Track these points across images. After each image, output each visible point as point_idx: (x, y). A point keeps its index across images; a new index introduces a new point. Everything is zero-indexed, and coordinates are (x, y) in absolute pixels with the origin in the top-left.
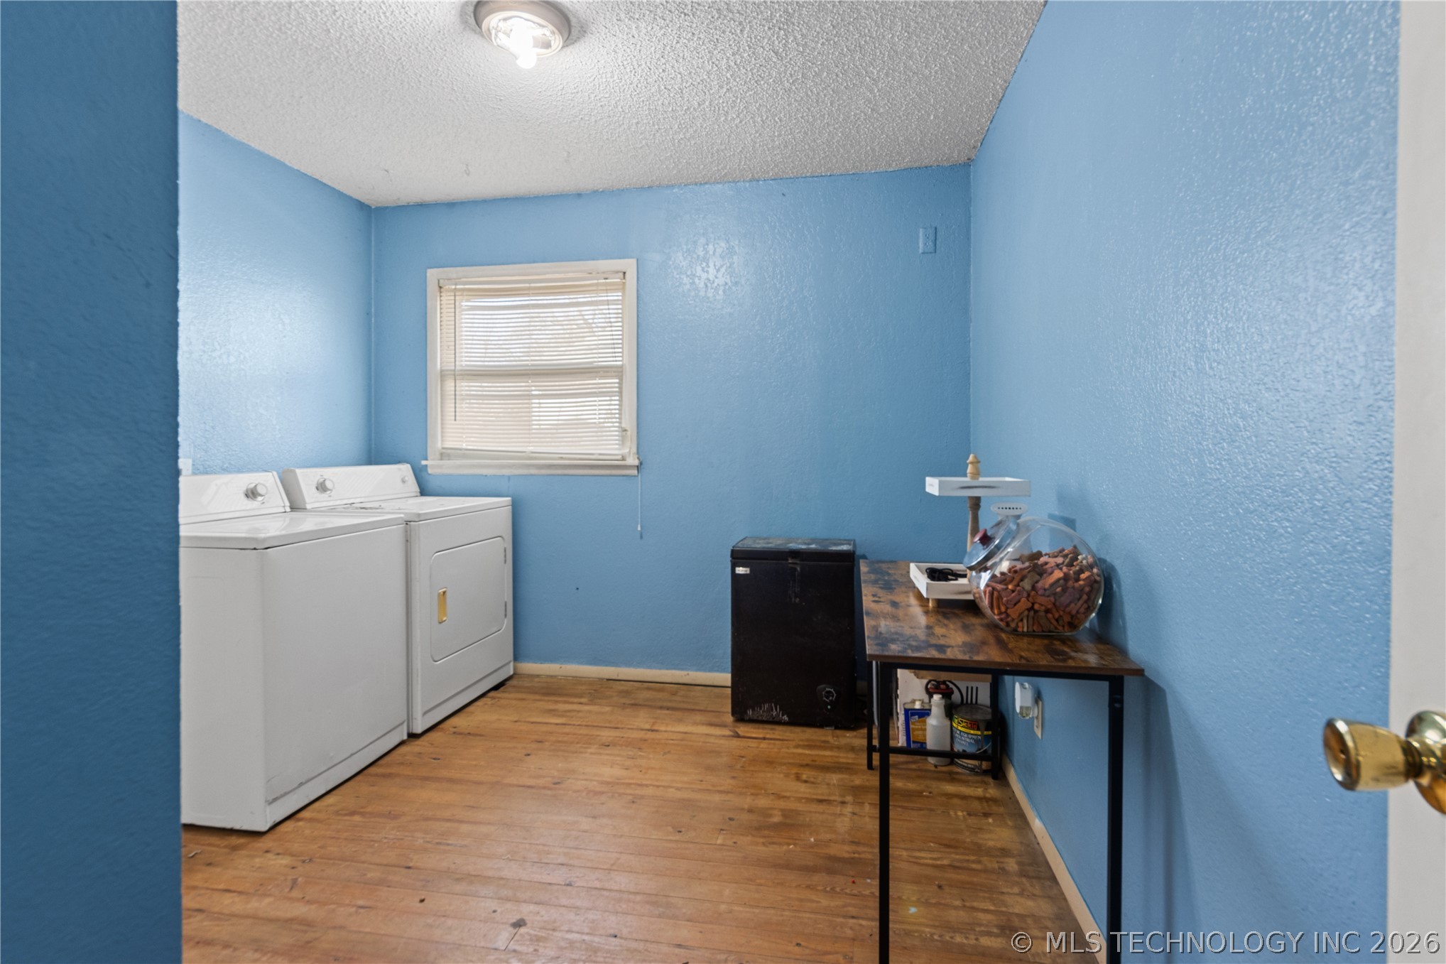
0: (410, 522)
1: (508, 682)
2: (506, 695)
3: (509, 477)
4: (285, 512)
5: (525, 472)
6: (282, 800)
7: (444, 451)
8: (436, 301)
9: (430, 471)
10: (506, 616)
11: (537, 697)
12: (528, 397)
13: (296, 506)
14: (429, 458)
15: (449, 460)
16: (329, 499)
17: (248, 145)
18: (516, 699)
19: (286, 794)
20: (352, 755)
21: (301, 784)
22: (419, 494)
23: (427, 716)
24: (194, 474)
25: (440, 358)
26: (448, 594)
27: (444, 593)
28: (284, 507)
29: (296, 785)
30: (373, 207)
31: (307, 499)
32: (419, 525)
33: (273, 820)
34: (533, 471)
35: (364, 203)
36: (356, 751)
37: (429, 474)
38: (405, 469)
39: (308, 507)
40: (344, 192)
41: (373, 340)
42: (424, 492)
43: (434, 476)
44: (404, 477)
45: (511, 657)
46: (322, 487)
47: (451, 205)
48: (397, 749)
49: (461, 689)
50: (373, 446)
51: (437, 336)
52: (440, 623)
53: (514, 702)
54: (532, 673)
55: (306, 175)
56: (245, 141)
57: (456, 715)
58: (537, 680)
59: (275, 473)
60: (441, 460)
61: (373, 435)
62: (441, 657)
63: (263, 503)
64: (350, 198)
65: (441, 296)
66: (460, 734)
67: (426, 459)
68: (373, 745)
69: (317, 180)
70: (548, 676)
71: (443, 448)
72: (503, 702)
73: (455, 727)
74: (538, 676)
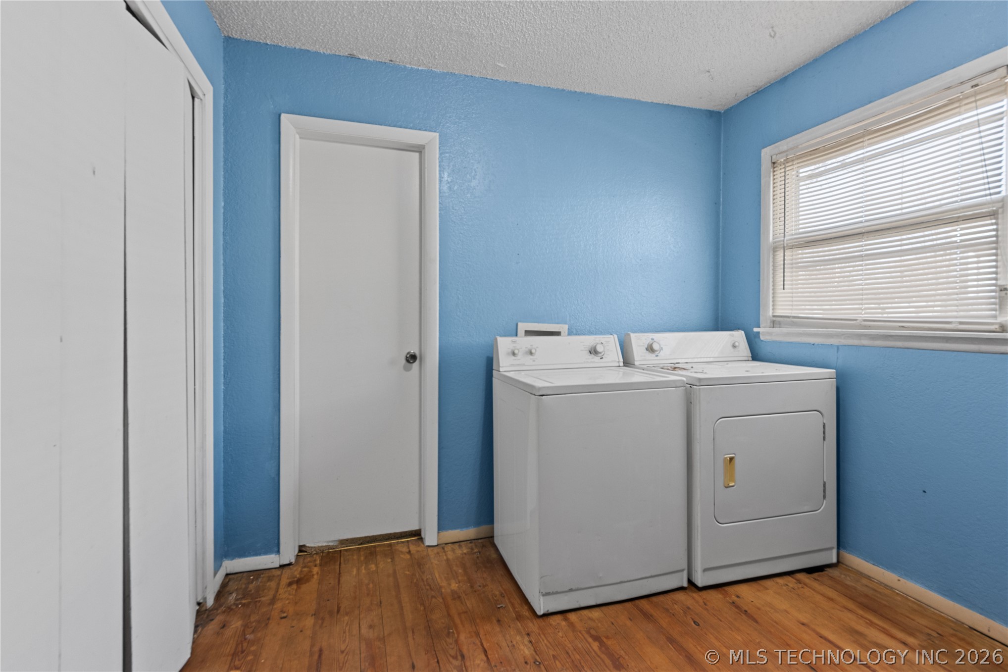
0: (693, 385)
1: (828, 569)
2: (816, 585)
3: (838, 347)
4: (619, 366)
5: (856, 342)
6: (555, 596)
7: (774, 319)
8: (770, 177)
9: (762, 338)
10: (824, 497)
11: (850, 605)
12: (861, 258)
13: (627, 362)
14: (761, 326)
15: (780, 328)
16: (656, 358)
17: (611, 97)
18: (823, 595)
19: (557, 593)
20: (621, 582)
21: (571, 590)
22: (751, 359)
23: (706, 573)
24: (569, 334)
25: (772, 232)
26: (737, 461)
27: (731, 459)
28: (619, 362)
29: (567, 589)
30: (722, 112)
31: (636, 358)
32: (700, 389)
33: (546, 610)
34: (865, 342)
35: (713, 111)
36: (626, 580)
37: (762, 341)
38: (739, 336)
39: (636, 363)
40: (694, 107)
41: (721, 225)
42: (755, 357)
43: (765, 342)
44: (734, 343)
45: (835, 544)
46: (650, 349)
47: (783, 81)
48: (676, 592)
49: (757, 558)
50: (720, 314)
51: (769, 210)
52: (726, 487)
53: (818, 598)
54: (861, 570)
55: (659, 104)
56: (607, 95)
57: (749, 583)
58: (864, 581)
59: (616, 336)
60: (773, 327)
61: (720, 305)
62: (729, 522)
63: (602, 358)
64: (700, 110)
65: (774, 172)
66: (737, 607)
67: (759, 327)
68: (646, 580)
69: (668, 105)
70: (881, 583)
71: (774, 316)
72: (807, 591)
73: (738, 597)
74: (869, 578)
